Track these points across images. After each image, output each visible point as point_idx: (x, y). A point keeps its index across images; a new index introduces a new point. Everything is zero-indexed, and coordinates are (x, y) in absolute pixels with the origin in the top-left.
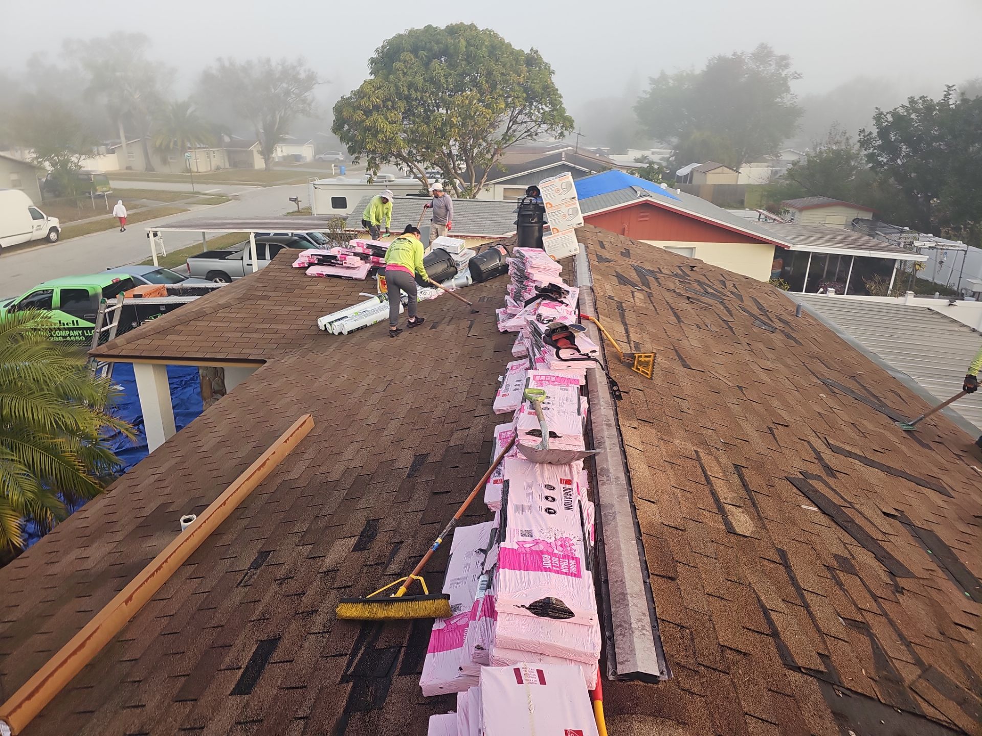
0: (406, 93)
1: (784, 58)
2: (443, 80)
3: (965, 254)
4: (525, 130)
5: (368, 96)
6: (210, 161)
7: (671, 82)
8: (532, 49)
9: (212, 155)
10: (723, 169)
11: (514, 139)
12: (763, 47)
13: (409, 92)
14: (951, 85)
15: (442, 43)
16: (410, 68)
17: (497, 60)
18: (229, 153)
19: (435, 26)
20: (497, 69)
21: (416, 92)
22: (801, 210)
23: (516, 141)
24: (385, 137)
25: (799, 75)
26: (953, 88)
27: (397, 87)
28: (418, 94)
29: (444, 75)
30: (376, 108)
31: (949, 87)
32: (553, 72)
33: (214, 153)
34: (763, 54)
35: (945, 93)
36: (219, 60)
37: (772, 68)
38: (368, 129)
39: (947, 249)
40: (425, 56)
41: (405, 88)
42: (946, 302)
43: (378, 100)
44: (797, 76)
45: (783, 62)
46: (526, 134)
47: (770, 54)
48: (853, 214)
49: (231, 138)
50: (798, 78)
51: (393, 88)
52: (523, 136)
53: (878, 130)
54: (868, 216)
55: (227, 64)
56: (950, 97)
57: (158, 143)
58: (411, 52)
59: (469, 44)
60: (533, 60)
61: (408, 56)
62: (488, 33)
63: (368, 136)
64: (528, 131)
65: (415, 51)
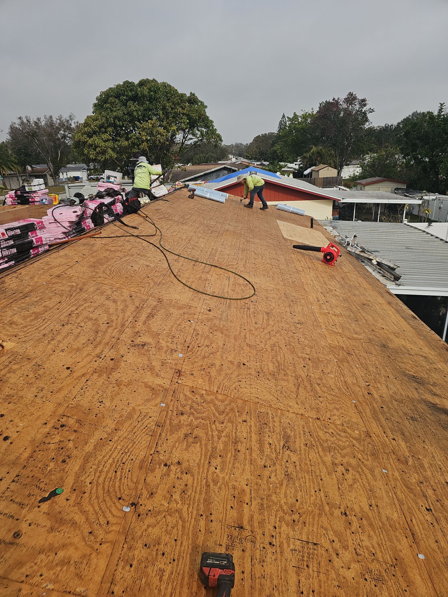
0: (113, 122)
1: (364, 100)
2: (135, 113)
5: (89, 125)
6: (19, 182)
7: (300, 119)
9: (20, 179)
10: (328, 168)
12: (351, 94)
15: (133, 90)
16: (115, 107)
17: (169, 100)
19: (130, 81)
20: (169, 106)
21: (119, 121)
22: (364, 185)
27: (107, 119)
28: (121, 122)
29: (136, 110)
32: (206, 107)
34: (351, 99)
37: (357, 107)
39: (443, 200)
40: (124, 99)
41: (112, 119)
42: (426, 224)
43: (94, 128)
44: (371, 111)
45: (363, 103)
47: (355, 98)
48: (396, 185)
49: (32, 167)
51: (104, 120)
54: (405, 187)
56: (442, 110)
58: (116, 98)
59: (150, 90)
60: (193, 100)
61: (112, 99)
62: (165, 85)
65: (118, 96)
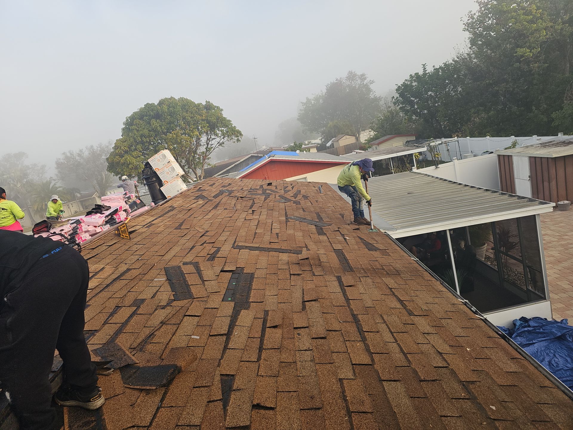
1: (363, 75)
2: (159, 128)
3: (458, 143)
4: (217, 142)
5: (120, 147)
6: (70, 209)
7: (313, 102)
8: (206, 101)
9: (70, 206)
10: (346, 136)
11: (213, 149)
12: (350, 73)
13: (142, 139)
14: (424, 64)
15: (154, 110)
16: (140, 127)
17: (187, 111)
18: (81, 202)
19: (150, 103)
20: (188, 116)
22: (378, 144)
23: (214, 149)
24: (133, 166)
25: (372, 81)
26: (426, 65)
27: (134, 138)
28: (147, 139)
29: (160, 125)
30: (126, 152)
31: (424, 65)
32: (222, 110)
33: (72, 204)
34: (352, 76)
35: (423, 68)
36: (64, 154)
37: (359, 81)
38: (123, 164)
39: (448, 143)
40: (147, 119)
41: (139, 138)
42: (433, 167)
43: (125, 148)
44: (372, 82)
45: (363, 77)
46: (218, 145)
47: (355, 75)
48: (405, 139)
49: (80, 194)
50: (372, 83)
51: (132, 140)
52: (216, 146)
53: (399, 95)
54: (414, 138)
55: (69, 154)
56: (426, 70)
57: (36, 208)
58: (140, 119)
59: (169, 106)
60: (209, 107)
61: (137, 121)
62: (182, 99)
63: (124, 168)
64: (219, 143)
